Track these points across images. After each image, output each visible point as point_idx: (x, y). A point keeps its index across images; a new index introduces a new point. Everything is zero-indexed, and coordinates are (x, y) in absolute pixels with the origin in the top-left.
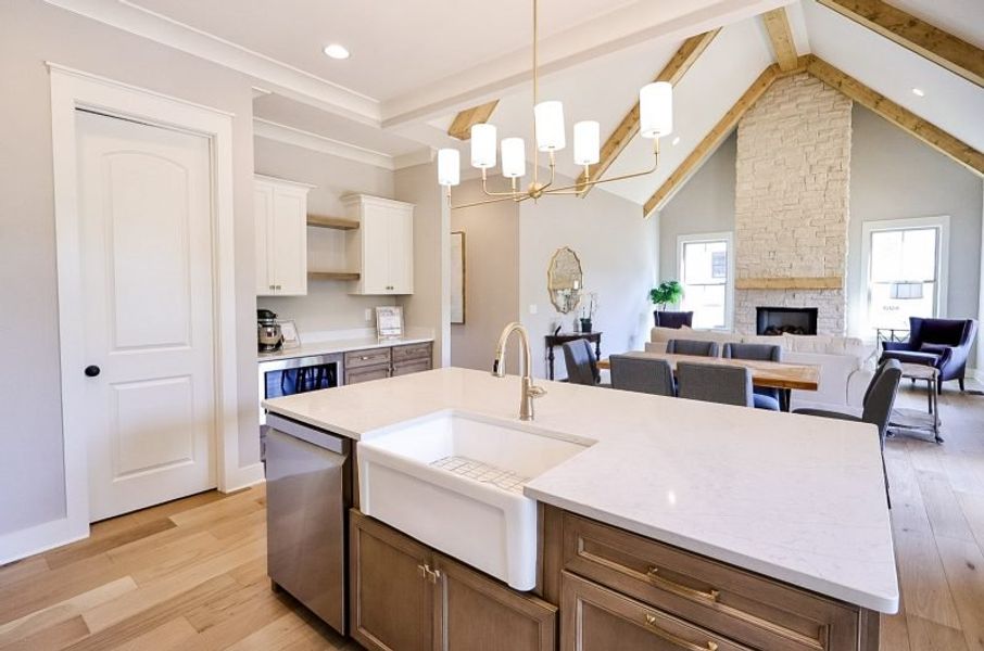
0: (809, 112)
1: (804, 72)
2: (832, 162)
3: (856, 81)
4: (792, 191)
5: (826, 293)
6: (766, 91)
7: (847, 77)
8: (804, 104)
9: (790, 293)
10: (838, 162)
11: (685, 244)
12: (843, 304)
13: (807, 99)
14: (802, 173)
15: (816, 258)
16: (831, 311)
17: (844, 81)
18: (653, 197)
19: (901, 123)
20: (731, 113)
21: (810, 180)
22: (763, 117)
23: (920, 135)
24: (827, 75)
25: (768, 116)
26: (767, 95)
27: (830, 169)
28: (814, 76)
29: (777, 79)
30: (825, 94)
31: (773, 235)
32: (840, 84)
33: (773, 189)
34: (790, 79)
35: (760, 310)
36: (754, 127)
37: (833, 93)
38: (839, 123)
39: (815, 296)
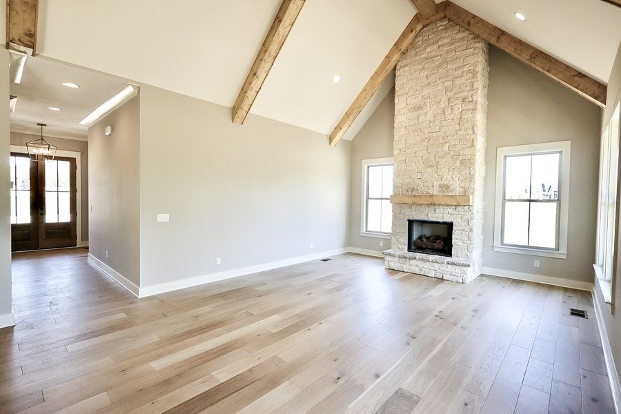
0: (447, 52)
1: (445, 17)
2: (465, 94)
3: (481, 19)
4: (435, 121)
5: (460, 208)
6: (416, 37)
7: (474, 17)
8: (443, 45)
9: (432, 208)
10: (470, 94)
11: (368, 167)
12: (472, 219)
13: (446, 41)
14: (442, 105)
15: (452, 178)
16: (463, 224)
17: (472, 21)
18: (336, 128)
19: (519, 55)
20: (388, 57)
21: (448, 111)
22: (414, 59)
23: (535, 64)
24: (459, 17)
25: (417, 58)
26: (418, 40)
27: (464, 100)
28: (452, 21)
29: (425, 26)
30: (460, 35)
31: (420, 158)
32: (469, 23)
33: (421, 119)
34: (434, 25)
35: (411, 223)
36: (407, 69)
37: (466, 33)
38: (472, 60)
39: (451, 211)
